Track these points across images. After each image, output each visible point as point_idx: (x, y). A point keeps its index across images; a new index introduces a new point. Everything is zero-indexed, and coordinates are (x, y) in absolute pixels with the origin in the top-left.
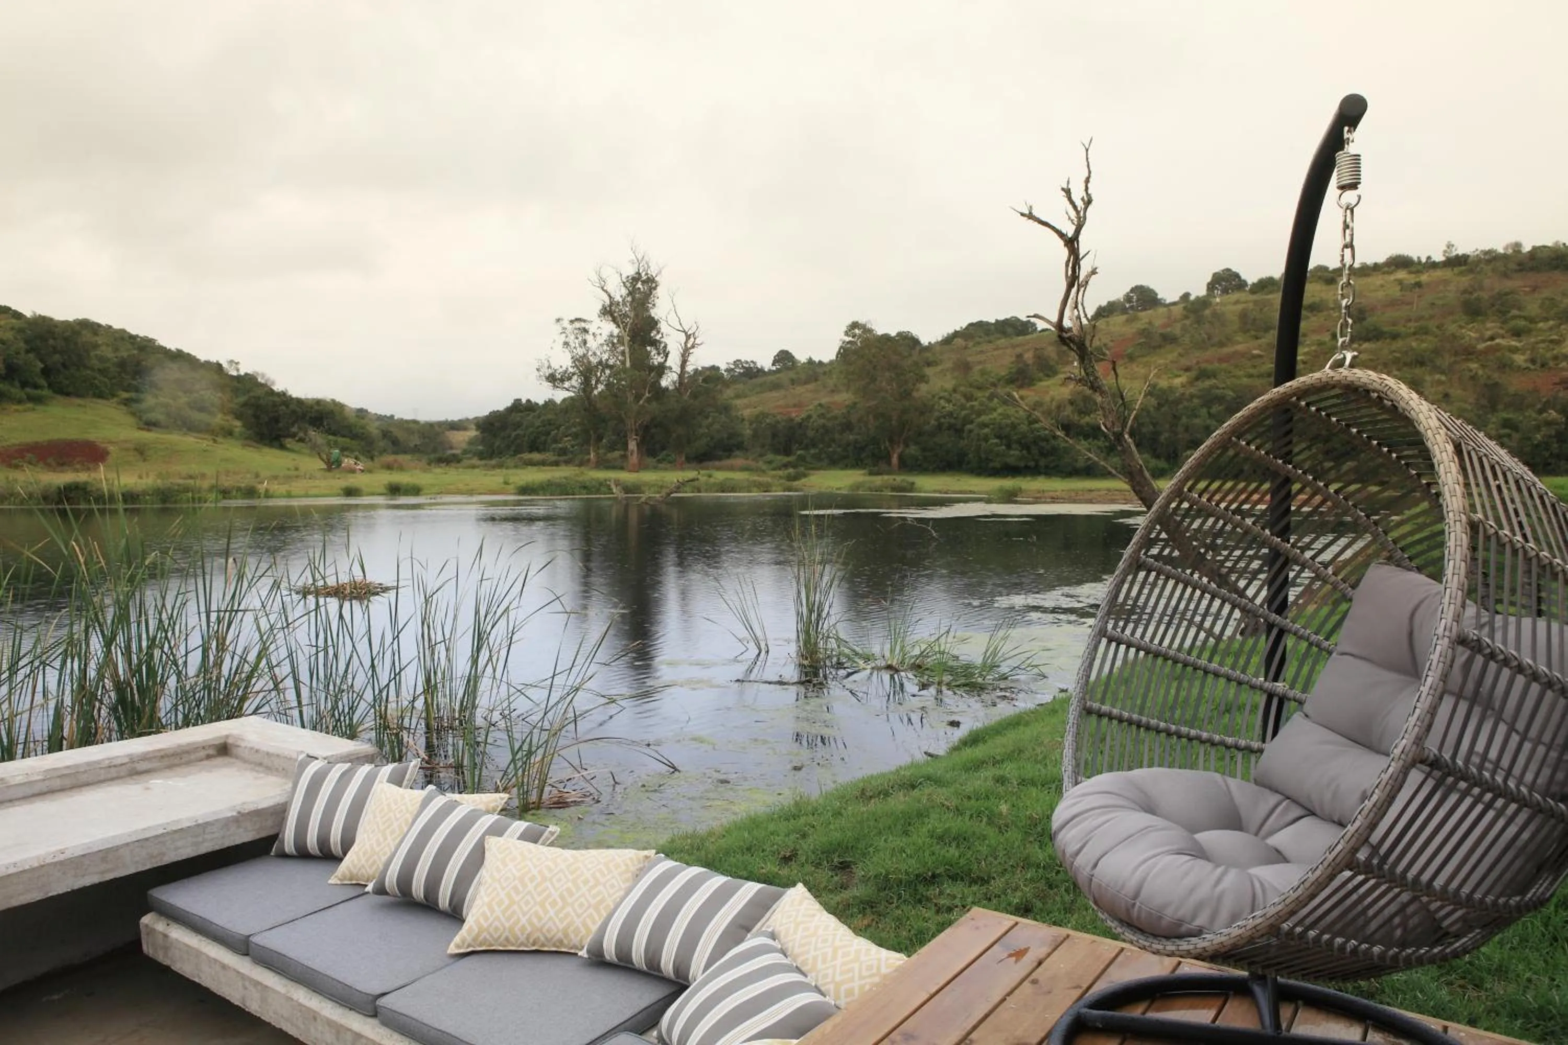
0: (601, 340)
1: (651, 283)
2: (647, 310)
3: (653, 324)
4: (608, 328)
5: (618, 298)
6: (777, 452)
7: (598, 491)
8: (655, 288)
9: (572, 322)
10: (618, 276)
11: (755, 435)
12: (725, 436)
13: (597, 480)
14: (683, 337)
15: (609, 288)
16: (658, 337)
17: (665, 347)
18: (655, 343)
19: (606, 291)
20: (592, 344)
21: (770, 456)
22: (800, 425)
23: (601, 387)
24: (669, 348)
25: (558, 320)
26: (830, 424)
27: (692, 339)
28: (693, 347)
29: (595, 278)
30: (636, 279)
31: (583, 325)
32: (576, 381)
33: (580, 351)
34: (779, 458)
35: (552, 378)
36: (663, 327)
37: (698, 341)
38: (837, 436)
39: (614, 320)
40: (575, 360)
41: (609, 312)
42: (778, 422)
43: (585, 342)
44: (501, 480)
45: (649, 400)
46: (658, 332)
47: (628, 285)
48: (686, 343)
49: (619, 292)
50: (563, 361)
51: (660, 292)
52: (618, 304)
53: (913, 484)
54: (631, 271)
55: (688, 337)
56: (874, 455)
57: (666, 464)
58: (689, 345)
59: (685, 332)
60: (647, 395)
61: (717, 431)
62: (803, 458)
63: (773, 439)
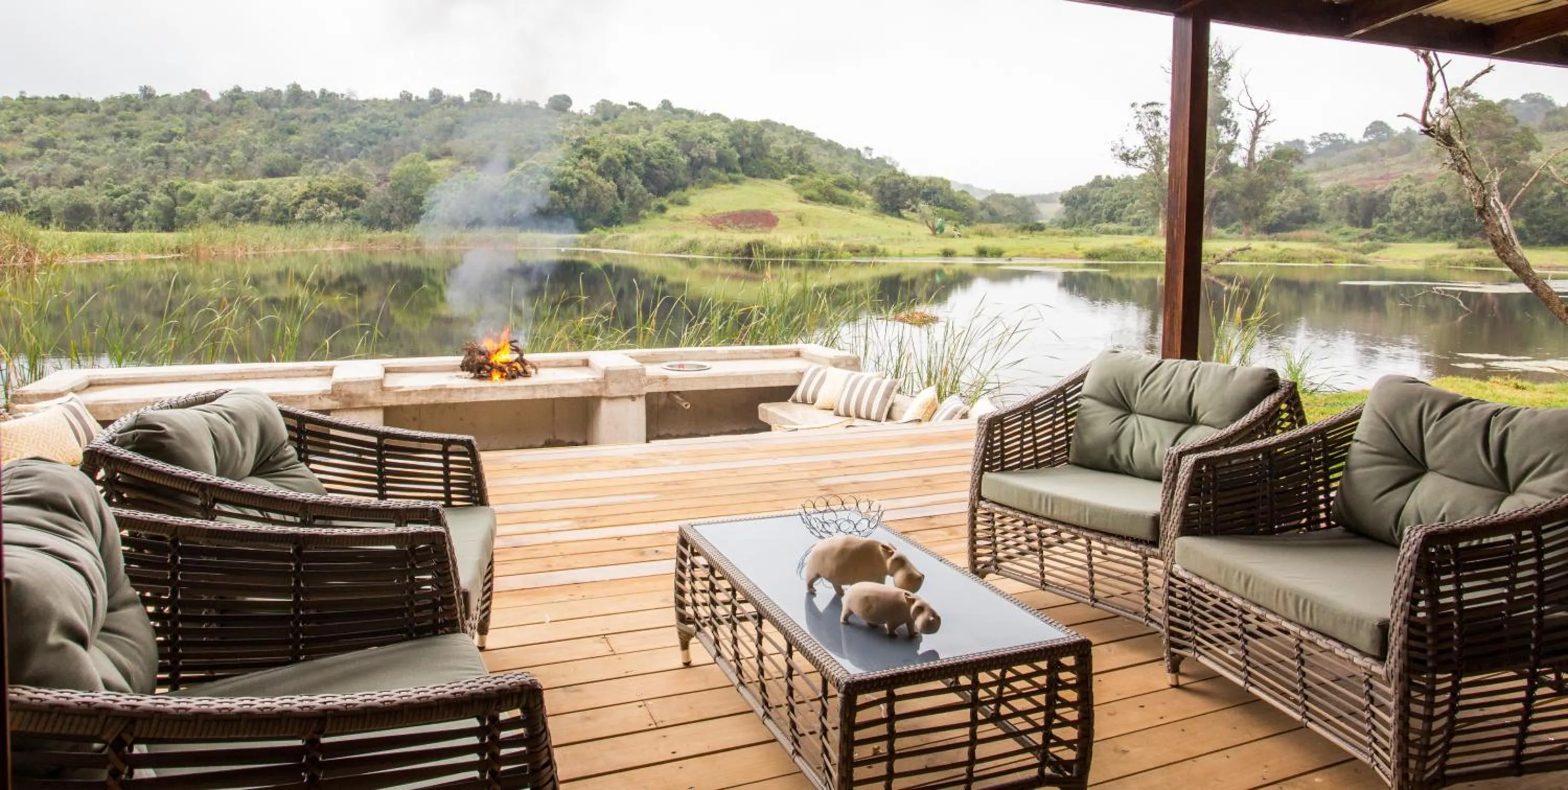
1: (1226, 65)
2: (1221, 90)
3: (1225, 104)
6: (1354, 223)
8: (1227, 71)
9: (1144, 106)
11: (1331, 208)
12: (1298, 209)
14: (1254, 115)
16: (1229, 116)
17: (1236, 126)
18: (1226, 122)
20: (1166, 124)
21: (1346, 228)
22: (1383, 197)
24: (1239, 127)
25: (1133, 105)
26: (1418, 197)
27: (1263, 117)
28: (1264, 124)
31: (1155, 108)
32: (1148, 160)
33: (1151, 131)
34: (1356, 230)
35: (1126, 157)
36: (1235, 107)
37: (1269, 119)
38: (1425, 209)
40: (1147, 140)
42: (1358, 194)
43: (1158, 124)
44: (1072, 245)
46: (1230, 111)
48: (1257, 121)
50: (1136, 142)
55: (1259, 115)
56: (1465, 226)
57: (1235, 234)
58: (1260, 123)
59: (1256, 110)
60: (1214, 171)
61: (1291, 204)
62: (1383, 230)
63: (1351, 211)
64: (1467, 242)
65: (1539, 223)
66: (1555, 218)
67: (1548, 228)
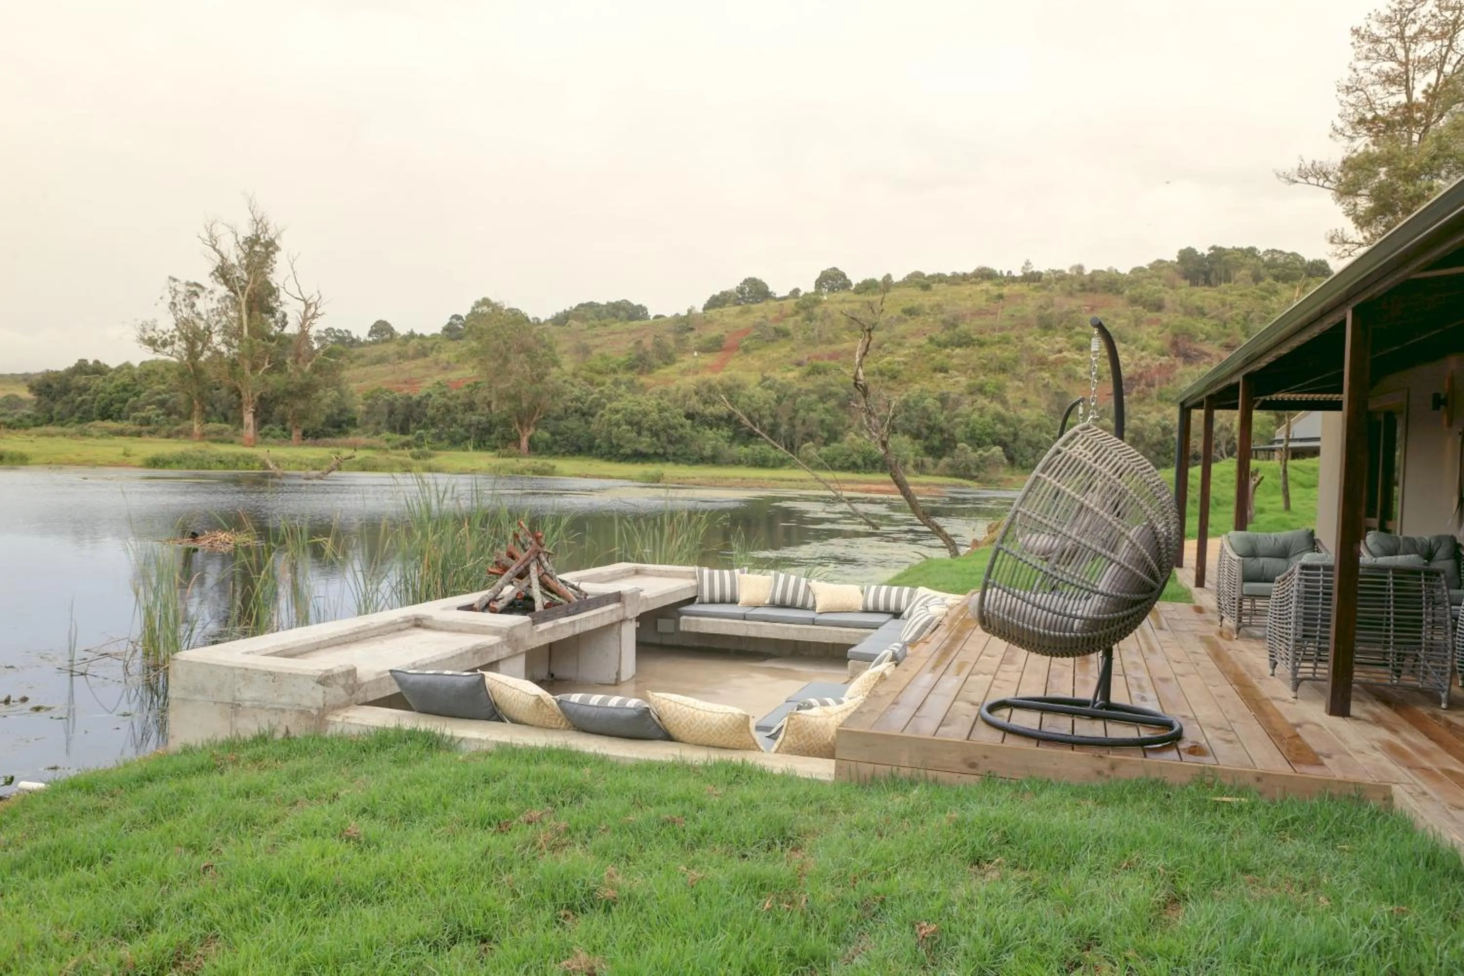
0: (213, 305)
1: (271, 246)
2: (264, 274)
3: (273, 292)
4: (220, 291)
5: (233, 260)
6: (393, 429)
7: (235, 466)
8: (274, 252)
9: (188, 284)
10: (233, 237)
11: (370, 412)
12: (336, 411)
13: (234, 455)
14: (302, 307)
15: (223, 249)
16: (275, 305)
17: (284, 315)
18: (271, 311)
19: (219, 252)
20: (201, 306)
21: (386, 434)
22: (419, 403)
23: (207, 354)
24: (288, 319)
25: (173, 280)
26: (452, 403)
27: (313, 309)
28: (314, 316)
29: (205, 236)
30: (253, 241)
31: (195, 289)
32: (180, 346)
33: (186, 313)
34: (396, 437)
35: (152, 342)
36: (283, 296)
37: (319, 311)
38: (459, 416)
39: (226, 282)
40: (180, 324)
41: (223, 273)
42: (396, 399)
43: (193, 305)
45: (268, 372)
46: (277, 299)
47: (246, 247)
48: (305, 312)
49: (234, 255)
50: (166, 323)
51: (278, 256)
52: (232, 266)
53: (554, 467)
54: (246, 231)
55: (308, 306)
56: (503, 437)
58: (309, 315)
59: (304, 300)
60: (267, 366)
61: (329, 406)
62: (421, 438)
63: (390, 417)
64: (505, 451)
65: (561, 434)
66: (572, 430)
67: (567, 439)
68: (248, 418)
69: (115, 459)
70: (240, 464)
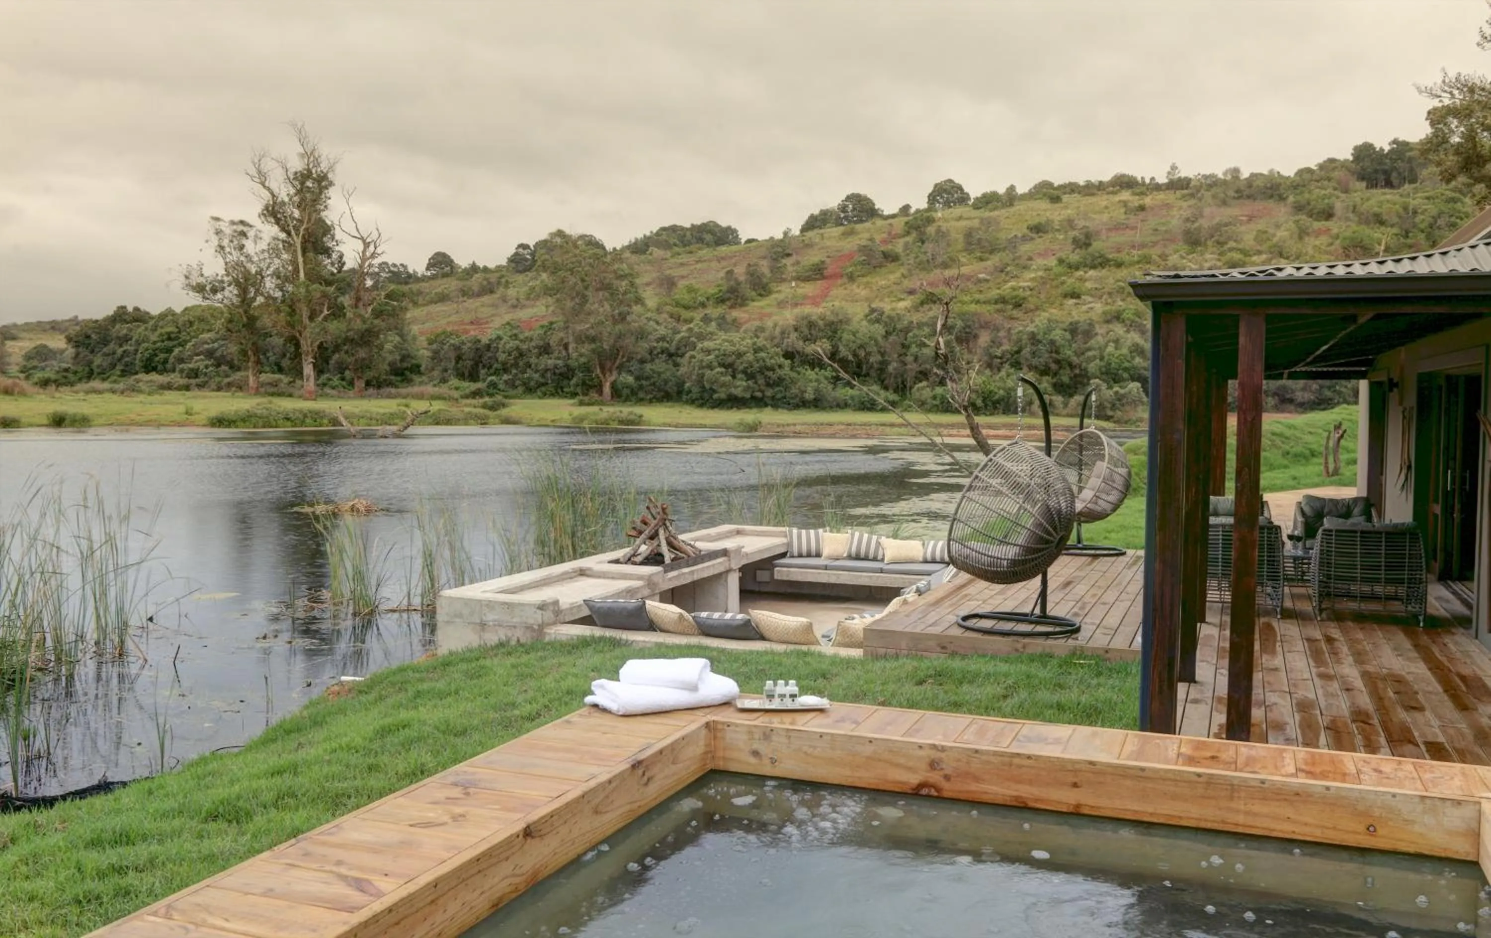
0: (263, 245)
1: (323, 182)
2: (318, 212)
3: (327, 230)
4: (270, 231)
5: (283, 196)
6: (461, 376)
7: (303, 423)
8: (327, 187)
10: (282, 171)
11: (436, 356)
12: (398, 358)
13: (301, 411)
14: (360, 246)
15: (274, 186)
16: (332, 245)
17: (340, 255)
18: (327, 252)
19: (269, 189)
20: (250, 247)
21: (454, 382)
22: (488, 347)
23: (260, 300)
24: (344, 259)
25: (216, 221)
26: (524, 347)
27: (372, 248)
28: (372, 254)
29: (253, 172)
30: (303, 177)
31: (245, 229)
32: (231, 293)
33: (235, 256)
34: (466, 384)
35: (200, 289)
37: (379, 251)
38: (533, 360)
39: (278, 222)
40: (229, 268)
41: (273, 212)
42: (463, 343)
43: (242, 247)
45: (327, 318)
46: (333, 238)
47: (297, 183)
48: (364, 252)
49: (285, 192)
50: (215, 268)
51: (332, 192)
52: (283, 203)
53: (641, 416)
54: (297, 165)
55: (367, 245)
56: (584, 383)
57: (327, 390)
58: (368, 254)
59: (362, 238)
60: (326, 312)
61: (391, 352)
62: (493, 385)
63: (457, 362)
64: (586, 399)
65: (647, 378)
66: (659, 374)
67: (654, 384)
68: (308, 370)
69: (176, 418)
70: (308, 421)
